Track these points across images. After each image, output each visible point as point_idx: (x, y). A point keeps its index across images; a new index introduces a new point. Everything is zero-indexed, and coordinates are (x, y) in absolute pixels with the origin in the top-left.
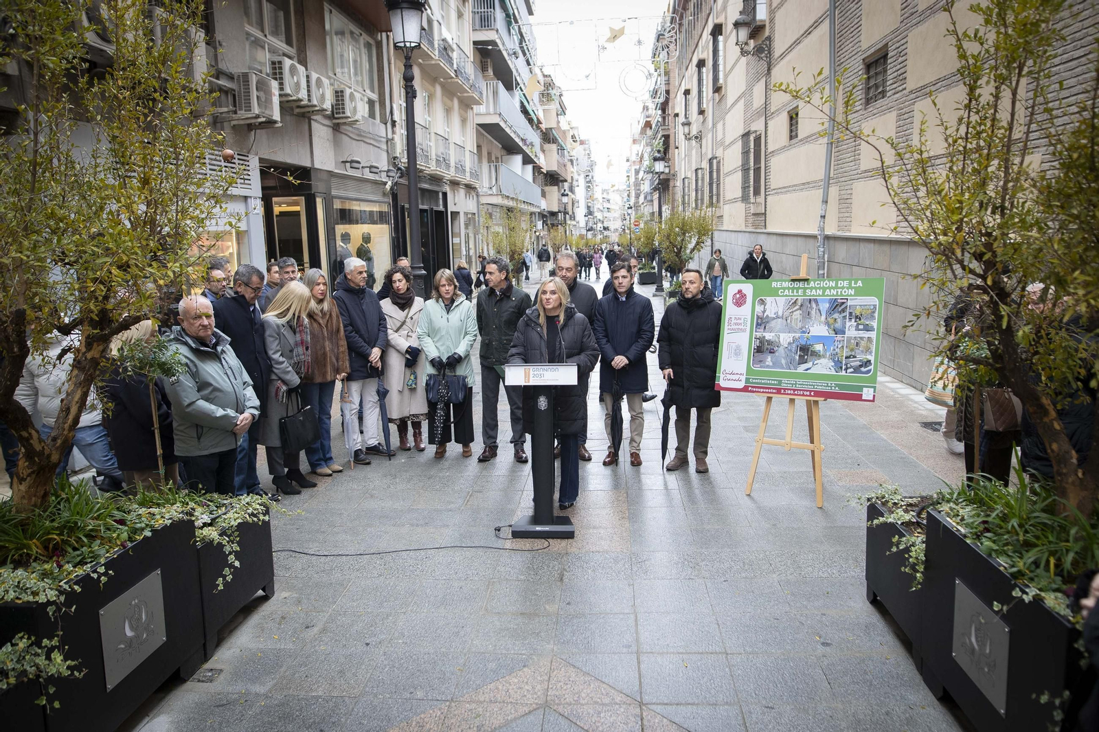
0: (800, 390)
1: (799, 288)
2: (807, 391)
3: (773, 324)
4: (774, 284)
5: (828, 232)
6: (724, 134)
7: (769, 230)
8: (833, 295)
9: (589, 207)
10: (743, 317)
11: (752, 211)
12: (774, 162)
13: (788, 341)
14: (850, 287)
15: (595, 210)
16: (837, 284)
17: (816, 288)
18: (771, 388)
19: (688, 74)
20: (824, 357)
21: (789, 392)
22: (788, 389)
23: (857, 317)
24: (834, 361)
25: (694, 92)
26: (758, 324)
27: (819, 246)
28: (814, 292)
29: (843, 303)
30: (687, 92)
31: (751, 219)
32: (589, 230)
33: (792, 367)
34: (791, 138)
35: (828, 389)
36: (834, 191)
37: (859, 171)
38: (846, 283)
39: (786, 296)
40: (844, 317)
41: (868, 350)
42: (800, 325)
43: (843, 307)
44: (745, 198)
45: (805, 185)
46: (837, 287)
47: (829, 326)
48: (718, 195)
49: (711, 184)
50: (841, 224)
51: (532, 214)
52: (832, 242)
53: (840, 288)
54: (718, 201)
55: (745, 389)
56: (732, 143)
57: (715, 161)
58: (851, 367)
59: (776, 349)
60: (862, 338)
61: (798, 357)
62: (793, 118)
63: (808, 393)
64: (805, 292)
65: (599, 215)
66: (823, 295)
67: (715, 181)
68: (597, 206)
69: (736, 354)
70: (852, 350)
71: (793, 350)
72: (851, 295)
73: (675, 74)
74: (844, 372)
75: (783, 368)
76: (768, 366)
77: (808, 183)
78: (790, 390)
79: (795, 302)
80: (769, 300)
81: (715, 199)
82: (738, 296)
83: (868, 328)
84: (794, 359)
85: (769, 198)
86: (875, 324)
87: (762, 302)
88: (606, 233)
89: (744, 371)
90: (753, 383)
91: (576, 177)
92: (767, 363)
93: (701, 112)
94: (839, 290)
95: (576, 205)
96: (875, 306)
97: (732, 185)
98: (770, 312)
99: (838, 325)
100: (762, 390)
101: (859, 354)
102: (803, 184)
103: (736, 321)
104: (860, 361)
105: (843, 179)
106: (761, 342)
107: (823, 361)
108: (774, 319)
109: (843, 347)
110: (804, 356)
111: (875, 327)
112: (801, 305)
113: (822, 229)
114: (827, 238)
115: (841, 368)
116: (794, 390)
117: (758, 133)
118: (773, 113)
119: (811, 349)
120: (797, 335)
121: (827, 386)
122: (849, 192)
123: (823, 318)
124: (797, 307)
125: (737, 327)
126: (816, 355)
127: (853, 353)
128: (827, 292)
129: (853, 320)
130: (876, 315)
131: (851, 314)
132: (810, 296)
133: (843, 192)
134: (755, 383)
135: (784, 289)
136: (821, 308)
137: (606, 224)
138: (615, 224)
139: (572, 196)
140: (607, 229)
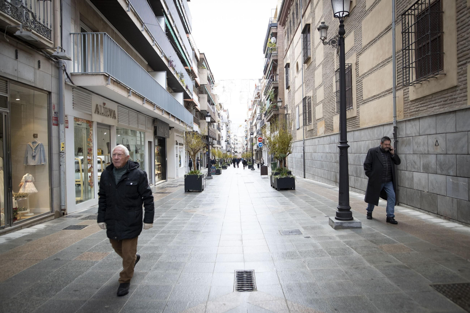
9: (227, 141)
15: (231, 143)
32: (228, 152)
65: (232, 146)
68: (232, 141)
88: (236, 154)
137: (236, 150)
138: (240, 150)
139: (219, 132)
140: (236, 152)
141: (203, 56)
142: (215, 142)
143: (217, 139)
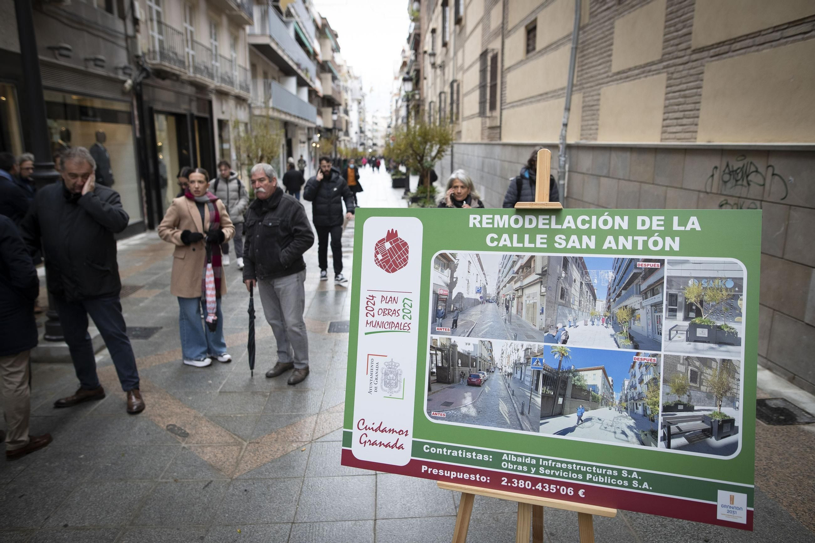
0: (550, 482)
1: (537, 231)
2: (568, 485)
3: (474, 315)
4: (474, 220)
5: (571, 141)
6: (463, 60)
7: (505, 140)
8: (625, 251)
9: (361, 128)
10: (401, 297)
11: (488, 125)
12: (510, 78)
13: (514, 358)
14: (668, 232)
15: (366, 130)
16: (633, 223)
17: (579, 233)
18: (475, 472)
19: (434, 17)
20: (607, 402)
21: (521, 484)
22: (519, 478)
23: (689, 308)
24: (633, 415)
25: (439, 31)
26: (437, 315)
27: (560, 156)
28: (574, 242)
29: (652, 271)
30: (434, 31)
31: (487, 132)
32: (360, 145)
33: (526, 424)
34: (528, 51)
35: (621, 486)
36: (577, 98)
37: (610, 74)
38: (656, 222)
39: (505, 248)
40: (657, 306)
41: (724, 393)
42: (541, 321)
43: (652, 280)
44: (482, 113)
45: (543, 96)
46: (632, 231)
47: (617, 326)
48: (458, 113)
49: (452, 104)
50: (584, 132)
51: (309, 129)
52: (574, 152)
53: (641, 233)
54: (457, 119)
55: (412, 469)
56: (471, 66)
57: (455, 85)
58: (681, 433)
59: (483, 375)
60: (705, 362)
61: (539, 400)
62: (531, 31)
63: (570, 491)
64: (551, 241)
65: (369, 134)
66: (599, 249)
67: (455, 102)
68: (367, 128)
69: (387, 384)
70: (680, 390)
71: (528, 380)
72: (672, 252)
73: (425, 20)
74: (661, 447)
75: (503, 424)
76: (466, 418)
77: (546, 93)
78: (525, 479)
79: (528, 265)
80: (463, 257)
81: (454, 117)
82: (388, 245)
83: (721, 337)
84: (531, 404)
85: (505, 113)
86: (740, 328)
87: (447, 262)
88: (375, 148)
89: (409, 426)
90: (429, 455)
91: (350, 103)
92: (464, 410)
93: (445, 45)
94: (640, 239)
95: (350, 125)
96: (738, 282)
97: (470, 103)
98: (466, 287)
99: (642, 325)
100: (453, 475)
101: (699, 401)
102: (541, 95)
103: (384, 306)
104: (704, 419)
105: (588, 85)
106: (445, 358)
107: (603, 413)
108: (476, 303)
109: (655, 380)
110: (554, 399)
111: (742, 335)
112: (544, 273)
113: (564, 138)
114: (569, 147)
115: (654, 433)
116: (535, 481)
117: (495, 52)
118: (510, 31)
119: (573, 380)
120: (537, 346)
121: (619, 477)
122: (596, 98)
123: (601, 305)
124: (533, 277)
125: (388, 319)
126: (587, 397)
127: (684, 399)
128: (609, 243)
129: (680, 315)
130: (743, 303)
131: (672, 298)
132: (565, 250)
133: (587, 99)
134: (435, 456)
135: (500, 231)
136: (595, 282)
137: (375, 141)
138: (381, 142)
139: (346, 117)
140: (374, 145)
141: (325, 22)
142: (341, 134)
143: (344, 128)
